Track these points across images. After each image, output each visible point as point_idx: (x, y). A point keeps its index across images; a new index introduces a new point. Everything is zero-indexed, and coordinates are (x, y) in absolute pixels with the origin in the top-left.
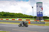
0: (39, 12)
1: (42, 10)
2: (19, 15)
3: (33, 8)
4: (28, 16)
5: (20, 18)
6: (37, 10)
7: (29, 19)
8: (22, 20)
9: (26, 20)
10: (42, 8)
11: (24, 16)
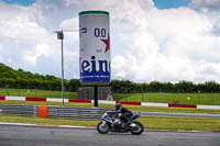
0: (93, 58)
1: (108, 48)
3: (61, 36)
4: (37, 76)
6: (81, 50)
7: (40, 93)
8: (3, 98)
9: (28, 99)
10: (107, 42)
11: (19, 78)
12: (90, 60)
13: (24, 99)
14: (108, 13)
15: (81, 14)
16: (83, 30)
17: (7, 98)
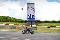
0: (31, 15)
1: (34, 12)
2: (6, 19)
3: (23, 9)
4: (17, 19)
5: (6, 22)
6: (28, 13)
7: (18, 23)
8: (9, 25)
9: (15, 25)
10: (34, 11)
12: (30, 15)
13: (14, 25)
14: (34, 4)
15: (27, 4)
16: (28, 8)
17: (10, 25)
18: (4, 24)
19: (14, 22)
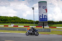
2: (15, 19)
4: (27, 20)
5: (15, 23)
6: (39, 12)
10: (46, 10)
11: (22, 20)
12: (41, 15)
13: (23, 26)
14: (46, 2)
15: (39, 2)
16: (40, 7)
18: (13, 26)
19: (23, 23)
